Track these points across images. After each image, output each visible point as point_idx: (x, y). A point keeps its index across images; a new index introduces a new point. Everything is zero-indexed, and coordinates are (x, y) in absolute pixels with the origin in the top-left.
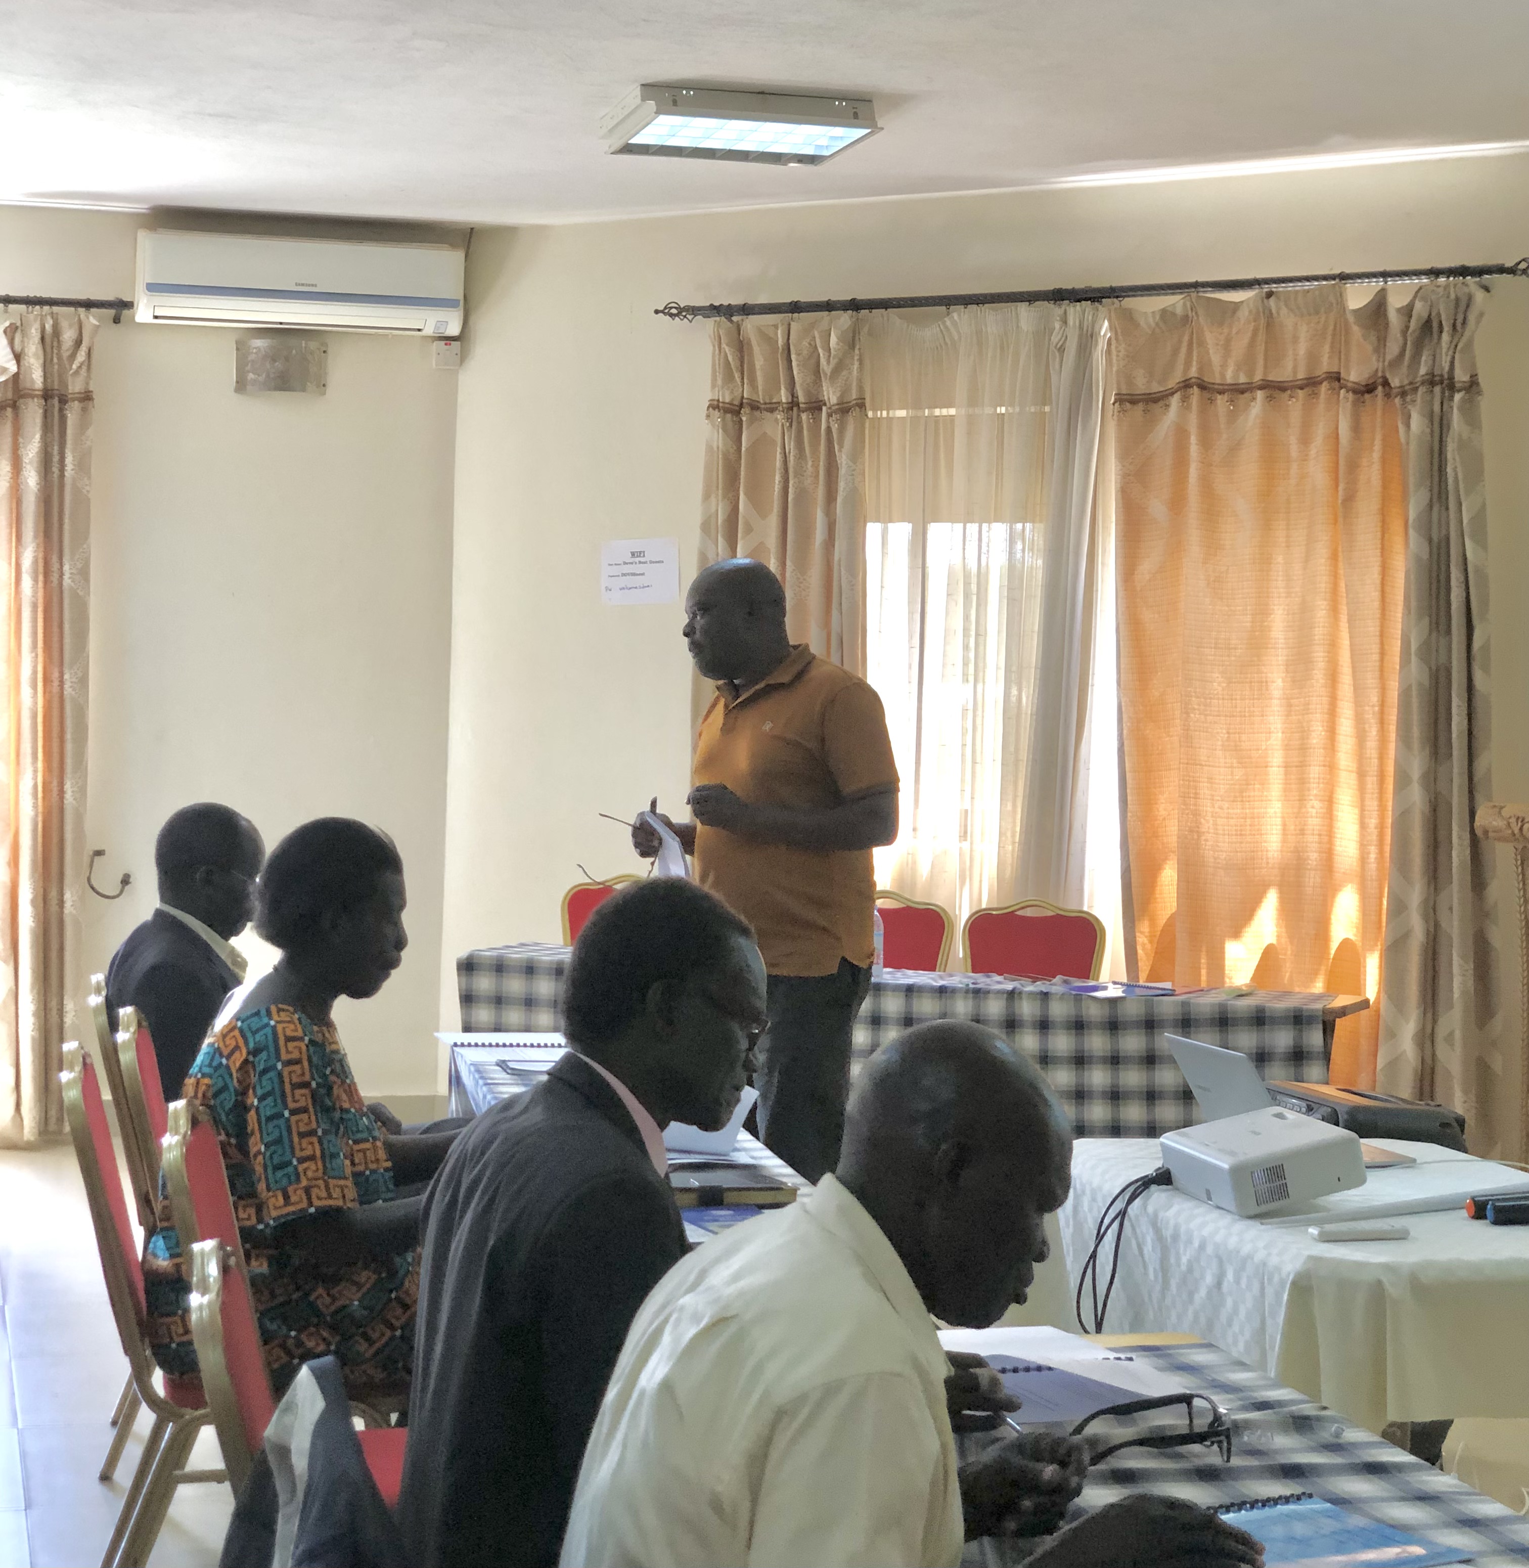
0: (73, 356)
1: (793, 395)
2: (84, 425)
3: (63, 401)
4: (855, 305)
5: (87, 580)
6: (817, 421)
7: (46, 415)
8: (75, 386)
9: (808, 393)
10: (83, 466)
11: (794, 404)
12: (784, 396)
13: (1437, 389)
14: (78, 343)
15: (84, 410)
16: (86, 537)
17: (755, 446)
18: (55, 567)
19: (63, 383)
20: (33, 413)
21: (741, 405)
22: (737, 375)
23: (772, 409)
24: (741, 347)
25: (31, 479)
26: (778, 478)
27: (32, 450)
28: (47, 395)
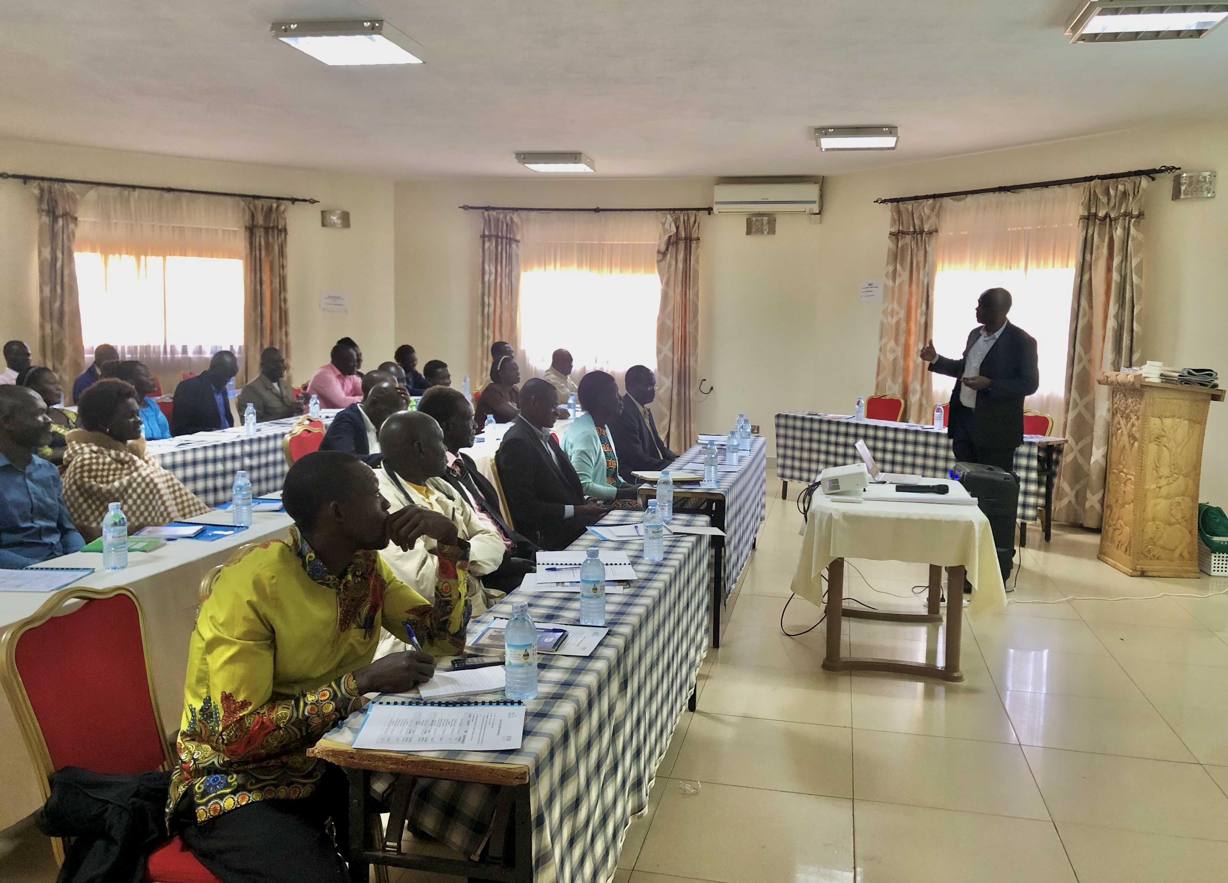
0: (693, 226)
1: (915, 228)
2: (697, 248)
3: (691, 240)
4: (934, 196)
5: (698, 297)
6: (922, 237)
7: (686, 245)
8: (694, 236)
9: (920, 228)
10: (697, 261)
11: (915, 232)
12: (912, 229)
13: (1127, 218)
14: (695, 222)
15: (697, 243)
16: (698, 283)
17: (903, 246)
18: (688, 292)
19: (691, 234)
20: (682, 246)
21: (899, 233)
22: (897, 223)
23: (908, 233)
24: (899, 212)
25: (680, 265)
26: (909, 257)
27: (681, 256)
28: (686, 239)
